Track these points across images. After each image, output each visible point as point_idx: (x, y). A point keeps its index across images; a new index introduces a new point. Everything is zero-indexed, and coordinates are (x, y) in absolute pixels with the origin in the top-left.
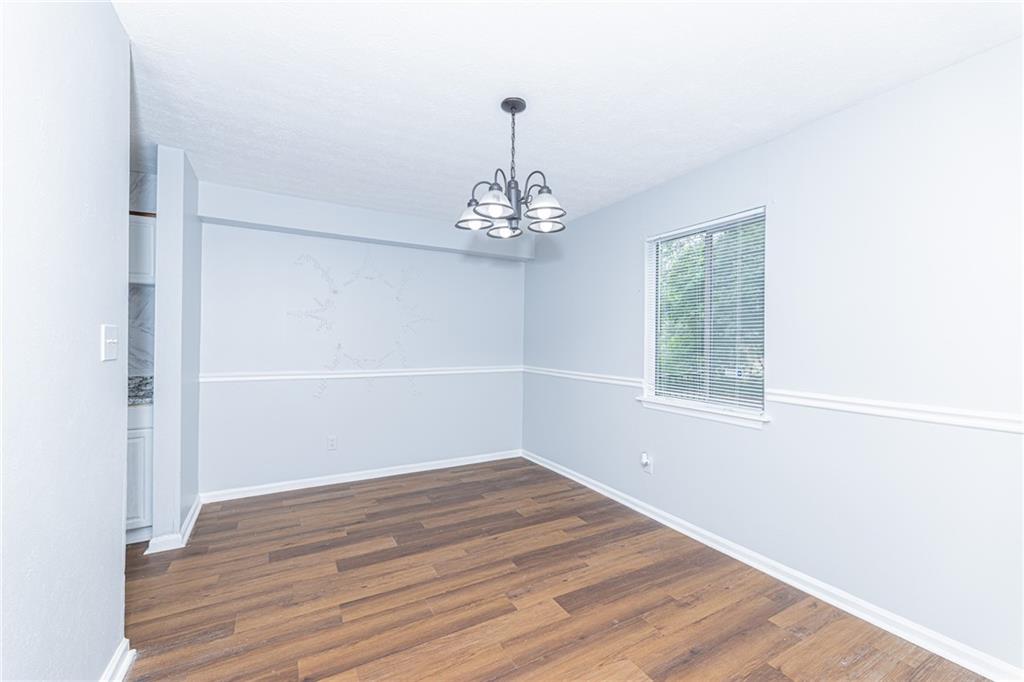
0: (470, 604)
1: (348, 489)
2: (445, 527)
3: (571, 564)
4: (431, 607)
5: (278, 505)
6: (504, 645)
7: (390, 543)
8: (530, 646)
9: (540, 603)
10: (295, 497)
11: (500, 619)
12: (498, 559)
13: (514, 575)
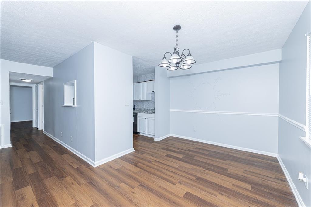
0: (170, 176)
1: (196, 143)
2: (198, 161)
3: (212, 191)
4: (164, 171)
5: (179, 140)
6: (160, 187)
7: (181, 156)
8: (162, 192)
9: (182, 189)
10: (183, 140)
11: (169, 183)
12: (195, 175)
13: (190, 180)
